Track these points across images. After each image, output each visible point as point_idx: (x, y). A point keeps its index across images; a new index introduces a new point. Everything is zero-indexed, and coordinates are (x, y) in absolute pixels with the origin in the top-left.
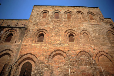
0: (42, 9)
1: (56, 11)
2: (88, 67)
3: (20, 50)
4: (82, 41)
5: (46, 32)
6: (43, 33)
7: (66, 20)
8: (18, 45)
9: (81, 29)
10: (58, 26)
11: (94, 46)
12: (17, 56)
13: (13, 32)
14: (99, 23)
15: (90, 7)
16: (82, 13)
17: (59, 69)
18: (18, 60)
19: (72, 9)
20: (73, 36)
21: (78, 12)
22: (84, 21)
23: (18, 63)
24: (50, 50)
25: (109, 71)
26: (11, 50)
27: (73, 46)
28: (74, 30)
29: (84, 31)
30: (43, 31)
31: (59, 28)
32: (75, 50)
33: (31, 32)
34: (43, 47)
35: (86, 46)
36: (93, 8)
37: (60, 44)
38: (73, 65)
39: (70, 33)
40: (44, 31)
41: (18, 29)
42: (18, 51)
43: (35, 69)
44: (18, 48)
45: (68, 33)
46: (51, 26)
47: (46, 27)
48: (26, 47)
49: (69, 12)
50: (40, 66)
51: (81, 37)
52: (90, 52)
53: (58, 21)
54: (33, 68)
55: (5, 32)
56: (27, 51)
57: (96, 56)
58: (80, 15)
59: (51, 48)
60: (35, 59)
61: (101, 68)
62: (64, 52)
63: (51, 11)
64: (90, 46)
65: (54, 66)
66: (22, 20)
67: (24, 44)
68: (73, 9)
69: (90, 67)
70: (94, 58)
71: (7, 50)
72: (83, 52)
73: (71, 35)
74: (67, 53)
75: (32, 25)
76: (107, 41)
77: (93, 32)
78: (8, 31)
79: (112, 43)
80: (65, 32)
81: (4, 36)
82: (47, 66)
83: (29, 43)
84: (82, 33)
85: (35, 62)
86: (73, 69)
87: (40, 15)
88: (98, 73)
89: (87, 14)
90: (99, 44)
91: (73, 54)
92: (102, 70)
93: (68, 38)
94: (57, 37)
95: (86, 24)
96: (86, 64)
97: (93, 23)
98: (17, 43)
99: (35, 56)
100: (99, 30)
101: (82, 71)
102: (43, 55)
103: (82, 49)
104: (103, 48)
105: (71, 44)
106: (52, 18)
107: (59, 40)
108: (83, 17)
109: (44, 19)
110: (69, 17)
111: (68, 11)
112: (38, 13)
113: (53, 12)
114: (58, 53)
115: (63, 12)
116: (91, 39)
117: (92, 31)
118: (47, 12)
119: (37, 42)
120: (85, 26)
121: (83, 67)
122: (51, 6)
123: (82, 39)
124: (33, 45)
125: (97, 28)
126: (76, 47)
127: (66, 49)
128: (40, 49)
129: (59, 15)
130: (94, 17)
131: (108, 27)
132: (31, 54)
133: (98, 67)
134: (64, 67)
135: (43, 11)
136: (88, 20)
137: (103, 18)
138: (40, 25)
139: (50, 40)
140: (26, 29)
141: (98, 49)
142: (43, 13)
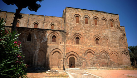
1: (86, 15)
4: (104, 44)
5: (81, 36)
7: (94, 26)
10: (88, 31)
11: (110, 48)
12: (65, 53)
13: (56, 34)
14: (116, 30)
15: (112, 14)
17: (90, 61)
18: (66, 56)
20: (98, 40)
21: (103, 19)
22: (106, 28)
23: (66, 58)
25: (115, 61)
26: (59, 49)
28: (99, 36)
29: (106, 37)
31: (90, 33)
32: (99, 50)
33: (70, 35)
34: (80, 48)
35: (106, 48)
37: (91, 45)
38: (98, 59)
39: (96, 38)
40: (79, 35)
41: (59, 32)
42: (64, 50)
43: (77, 61)
46: (83, 31)
47: (80, 32)
48: (69, 47)
49: (96, 18)
50: (80, 59)
52: (107, 51)
54: (75, 60)
55: (50, 34)
56: (71, 50)
58: (104, 21)
59: (85, 48)
60: (76, 55)
64: (108, 48)
67: (67, 45)
68: (100, 15)
70: (109, 55)
71: (57, 49)
72: (104, 51)
74: (94, 51)
75: (69, 29)
76: (118, 45)
78: (51, 33)
79: (120, 46)
80: (94, 37)
81: (50, 37)
82: (84, 59)
83: (70, 44)
84: (104, 38)
85: (76, 57)
86: (98, 61)
87: (73, 19)
88: (110, 62)
89: (109, 21)
90: (113, 46)
91: (98, 52)
92: (112, 61)
93: (95, 41)
94: (88, 41)
96: (105, 58)
98: (62, 44)
99: (76, 53)
102: (81, 53)
104: (114, 49)
105: (97, 46)
107: (90, 43)
108: (106, 24)
109: (77, 23)
110: (96, 23)
111: (95, 16)
112: (71, 16)
113: (84, 17)
114: (89, 51)
115: (91, 17)
116: (109, 43)
117: (110, 37)
118: (79, 16)
119: (75, 44)
120: (107, 32)
121: (103, 60)
122: (81, 9)
123: (104, 42)
124: (73, 46)
125: (114, 35)
127: (94, 49)
128: (78, 49)
129: (89, 21)
130: (113, 25)
131: (121, 34)
132: (73, 52)
133: (110, 60)
134: (93, 59)
135: (75, 15)
136: (109, 27)
137: (119, 26)
138: (76, 29)
139: (84, 43)
140: (65, 33)
141: (112, 49)
142: (76, 17)
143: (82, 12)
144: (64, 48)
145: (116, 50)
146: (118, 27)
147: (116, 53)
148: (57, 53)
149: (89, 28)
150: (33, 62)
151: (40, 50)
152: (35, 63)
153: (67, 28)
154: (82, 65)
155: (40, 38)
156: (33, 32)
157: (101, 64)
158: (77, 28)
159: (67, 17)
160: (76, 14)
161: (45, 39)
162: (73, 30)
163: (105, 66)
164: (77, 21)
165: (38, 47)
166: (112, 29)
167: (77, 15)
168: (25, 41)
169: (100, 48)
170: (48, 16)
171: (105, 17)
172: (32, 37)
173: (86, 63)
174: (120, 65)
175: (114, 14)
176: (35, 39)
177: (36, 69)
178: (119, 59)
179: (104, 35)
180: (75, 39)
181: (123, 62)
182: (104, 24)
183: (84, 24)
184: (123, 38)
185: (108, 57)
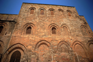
0: (30, 6)
1: (42, 8)
2: (66, 54)
3: (10, 41)
4: (62, 33)
5: (33, 25)
6: (31, 26)
7: (50, 16)
8: (8, 36)
10: (43, 20)
11: (72, 37)
13: (4, 25)
14: (75, 19)
15: (69, 7)
16: (62, 11)
17: (44, 56)
18: (8, 49)
19: (55, 8)
21: (59, 10)
22: (64, 17)
23: (8, 52)
24: (37, 40)
25: (82, 55)
26: (2, 41)
27: (55, 37)
28: (56, 24)
29: (64, 25)
30: (30, 24)
31: (44, 22)
32: (56, 41)
33: (20, 25)
34: (30, 38)
35: (65, 37)
36: (70, 8)
37: (45, 35)
38: (55, 52)
39: (52, 27)
42: (8, 42)
43: (24, 57)
44: (8, 39)
45: (51, 26)
46: (37, 20)
47: (33, 21)
48: (16, 38)
49: (52, 10)
50: (28, 54)
51: (62, 30)
52: (68, 41)
53: (43, 16)
54: (22, 55)
56: (17, 41)
57: (73, 45)
58: (61, 12)
59: (37, 39)
60: (23, 48)
61: (76, 54)
62: (48, 42)
63: (37, 8)
64: (69, 37)
65: (40, 53)
66: (12, 15)
67: (14, 35)
68: (56, 7)
69: (68, 53)
70: (71, 46)
72: (63, 42)
73: (54, 29)
74: (50, 42)
75: (21, 19)
76: (81, 33)
77: (71, 26)
79: (84, 35)
80: (49, 26)
82: (34, 54)
83: (18, 35)
84: (62, 26)
85: (24, 51)
86: (55, 56)
87: (28, 11)
88: (74, 57)
89: (66, 12)
90: (75, 35)
91: (55, 43)
92: (77, 55)
93: (51, 30)
94: (42, 30)
95: (66, 20)
96: (65, 51)
97: (70, 19)
99: (23, 45)
100: (75, 24)
101: (62, 57)
102: (30, 45)
103: (62, 39)
104: (77, 39)
105: (53, 36)
107: (44, 32)
109: (32, 14)
111: (51, 8)
112: (26, 9)
113: (39, 9)
114: (43, 43)
115: (47, 9)
116: (69, 32)
117: (70, 25)
118: (34, 9)
119: (25, 34)
120: (65, 21)
121: (63, 54)
122: (38, 4)
123: (62, 31)
124: (22, 36)
126: (57, 37)
127: (50, 40)
129: (44, 12)
130: (71, 14)
131: (82, 22)
132: (20, 44)
133: (74, 53)
134: (48, 54)
135: (30, 8)
136: (67, 17)
138: (28, 19)
139: (37, 32)
140: (16, 23)
141: (74, 39)
142: (31, 9)
143: (38, 6)
145: (80, 39)
146: (77, 17)
147: (81, 44)
158: (30, 18)
162: (25, 20)
179: (61, 23)
180: (26, 29)
182: (61, 14)
183: (39, 14)
184: (85, 26)
185: (71, 49)
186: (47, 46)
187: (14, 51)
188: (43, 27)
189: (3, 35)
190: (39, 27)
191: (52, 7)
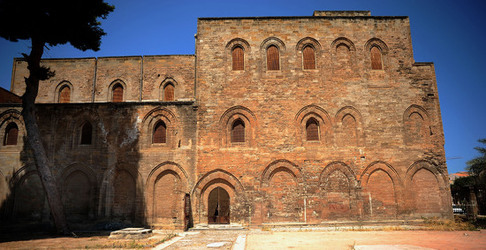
0: (226, 34)
1: (270, 39)
2: (342, 195)
3: (197, 163)
4: (338, 137)
5: (249, 115)
6: (242, 117)
7: (301, 74)
8: (188, 151)
9: (340, 105)
10: (279, 95)
11: (366, 150)
12: (193, 177)
13: (165, 116)
14: (392, 82)
15: (380, 18)
16: (349, 46)
17: (283, 199)
18: (198, 184)
19: (321, 32)
20: (317, 123)
21: (338, 42)
22: (350, 77)
23: (199, 191)
24: (264, 160)
25: (383, 200)
26: (176, 165)
27: (316, 150)
28: (319, 108)
29: (347, 111)
30: (239, 111)
31: (282, 101)
32: (318, 161)
33: (211, 117)
34: (247, 155)
35: (346, 151)
36: (388, 22)
37: (286, 146)
38: (312, 191)
39: (308, 117)
40: (244, 112)
41: (174, 109)
42: (193, 166)
43: (237, 201)
44: (189, 158)
45: (305, 116)
46: (259, 96)
47: (245, 100)
48: (208, 155)
49: (309, 45)
50: (247, 195)
51: (338, 127)
52: (352, 163)
53: (277, 77)
54: (231, 198)
55: (146, 118)
56: (213, 164)
57: (364, 173)
58: (343, 53)
59: (264, 157)
60: (233, 182)
61: (367, 196)
62: (296, 166)
63: (255, 41)
64: (356, 150)
65: (274, 193)
67: (202, 148)
68: (325, 28)
69: (347, 194)
70: (358, 177)
71: (168, 163)
72: (338, 164)
73: (312, 122)
74: (300, 166)
75: (208, 95)
76: (399, 136)
77: (369, 112)
78: (150, 114)
79: (410, 140)
80: (298, 114)
81: (146, 128)
82: (260, 195)
83: (212, 146)
84: (341, 114)
85: (234, 188)
86: (313, 199)
87: (225, 58)
88: (362, 204)
89: (364, 50)
90: (379, 145)
92: (370, 199)
93: (304, 129)
94: (277, 130)
95: (355, 87)
96: (340, 190)
97: (375, 82)
98: (184, 147)
99: (231, 175)
100: (389, 104)
101: (330, 202)
102: (249, 173)
103: (335, 157)
104: (383, 155)
105: (310, 146)
106: (259, 70)
107: (283, 137)
108: (351, 62)
109: (238, 72)
110: (310, 63)
111: (307, 38)
112: (216, 49)
113: (261, 47)
114: (280, 167)
115: (292, 43)
116: (361, 132)
117: (367, 109)
118: (244, 45)
119: (230, 143)
120: (353, 92)
121: (333, 195)
122: (254, 18)
123: (339, 132)
124: (223, 150)
125: (384, 100)
126: (322, 152)
127: (300, 159)
128: (240, 159)
129: (281, 58)
130: (383, 60)
131: (415, 93)
132: (221, 170)
133: (363, 194)
134: (295, 194)
135: (230, 43)
136: (361, 72)
137: (409, 62)
138: (231, 94)
139: (262, 138)
140: (195, 108)
141: (371, 156)
142: (233, 49)
143: (255, 29)
144: (192, 161)
145: (390, 155)
146: (403, 68)
147: (390, 170)
148: (170, 175)
149: (281, 83)
150: (100, 207)
151: (118, 170)
152: (103, 209)
153: (200, 92)
154: (253, 212)
155: (116, 131)
156: (97, 114)
157: (326, 211)
158: (237, 89)
159: (201, 54)
160: (233, 40)
161: (130, 134)
162: (222, 96)
163: (342, 217)
164: (238, 64)
165: (112, 161)
166: (377, 78)
167: (236, 42)
168: (77, 144)
169: (324, 152)
170: (152, 57)
171: (349, 34)
172: (94, 132)
173: (270, 206)
174: (405, 212)
175: (386, 18)
176: (102, 138)
177: (106, 227)
178: (399, 189)
179: (339, 103)
180: (229, 126)
181: (419, 202)
182: (344, 63)
183: (264, 69)
184: (424, 110)
185: (356, 183)
186: (290, 175)
187: (210, 189)
188: (279, 121)
189: (173, 147)
190: (267, 120)
191: (310, 30)
